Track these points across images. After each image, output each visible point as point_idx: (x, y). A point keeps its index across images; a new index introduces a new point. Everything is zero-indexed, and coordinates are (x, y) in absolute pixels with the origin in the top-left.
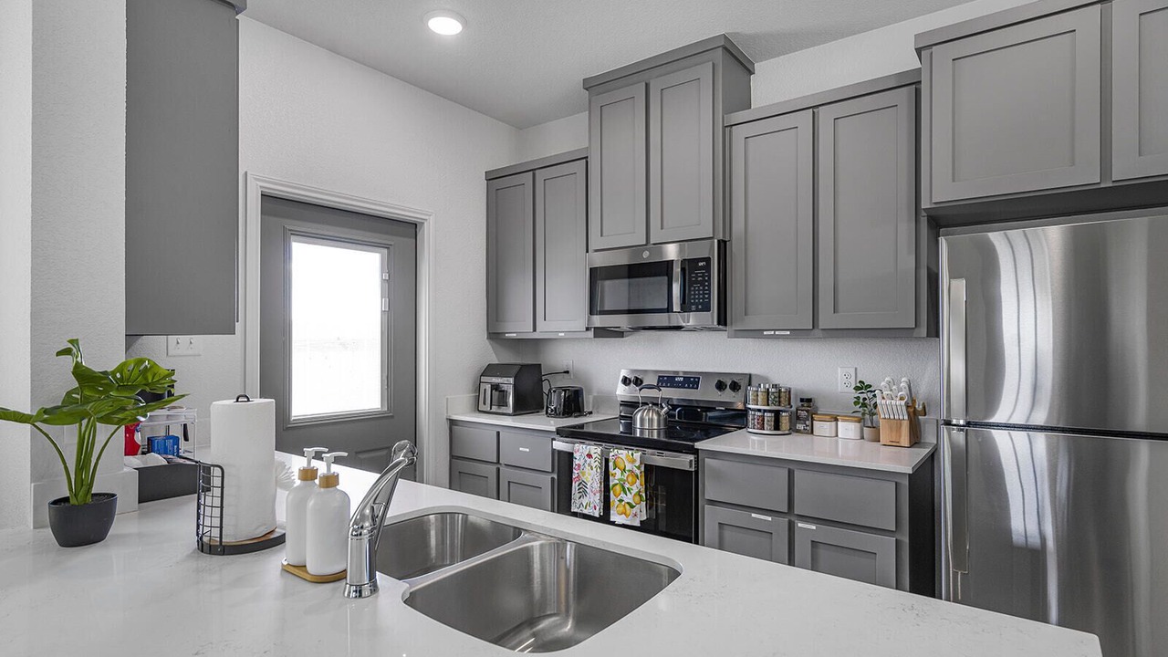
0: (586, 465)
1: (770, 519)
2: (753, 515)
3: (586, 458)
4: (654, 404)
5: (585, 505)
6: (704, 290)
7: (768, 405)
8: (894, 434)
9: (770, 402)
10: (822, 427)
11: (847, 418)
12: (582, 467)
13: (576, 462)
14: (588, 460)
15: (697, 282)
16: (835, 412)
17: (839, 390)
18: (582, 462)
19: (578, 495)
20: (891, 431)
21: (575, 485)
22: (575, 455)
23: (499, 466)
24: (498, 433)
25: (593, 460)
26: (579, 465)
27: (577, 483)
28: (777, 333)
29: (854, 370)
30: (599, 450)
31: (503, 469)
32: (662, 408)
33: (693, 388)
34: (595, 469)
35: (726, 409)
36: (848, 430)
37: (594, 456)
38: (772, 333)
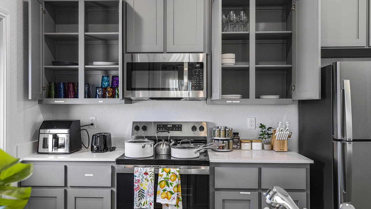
0: (144, 180)
1: (249, 193)
2: (241, 193)
3: (144, 175)
4: (165, 140)
5: (143, 203)
6: (199, 79)
7: (225, 137)
8: (282, 146)
9: (226, 136)
10: (246, 146)
11: (257, 141)
12: (141, 181)
13: (136, 178)
14: (145, 176)
15: (195, 75)
16: (251, 138)
17: (248, 128)
18: (140, 178)
19: (138, 199)
20: (280, 145)
21: (136, 193)
22: (135, 174)
23: (66, 188)
24: (66, 167)
25: (148, 176)
26: (139, 181)
27: (138, 191)
28: (233, 102)
29: (254, 119)
30: (153, 170)
31: (69, 190)
32: (171, 142)
33: (178, 130)
34: (150, 182)
35: (194, 140)
36: (257, 146)
37: (149, 173)
38: (231, 102)
